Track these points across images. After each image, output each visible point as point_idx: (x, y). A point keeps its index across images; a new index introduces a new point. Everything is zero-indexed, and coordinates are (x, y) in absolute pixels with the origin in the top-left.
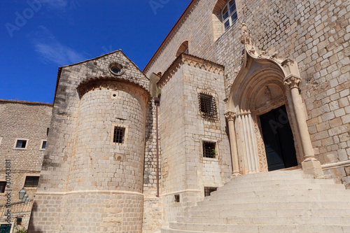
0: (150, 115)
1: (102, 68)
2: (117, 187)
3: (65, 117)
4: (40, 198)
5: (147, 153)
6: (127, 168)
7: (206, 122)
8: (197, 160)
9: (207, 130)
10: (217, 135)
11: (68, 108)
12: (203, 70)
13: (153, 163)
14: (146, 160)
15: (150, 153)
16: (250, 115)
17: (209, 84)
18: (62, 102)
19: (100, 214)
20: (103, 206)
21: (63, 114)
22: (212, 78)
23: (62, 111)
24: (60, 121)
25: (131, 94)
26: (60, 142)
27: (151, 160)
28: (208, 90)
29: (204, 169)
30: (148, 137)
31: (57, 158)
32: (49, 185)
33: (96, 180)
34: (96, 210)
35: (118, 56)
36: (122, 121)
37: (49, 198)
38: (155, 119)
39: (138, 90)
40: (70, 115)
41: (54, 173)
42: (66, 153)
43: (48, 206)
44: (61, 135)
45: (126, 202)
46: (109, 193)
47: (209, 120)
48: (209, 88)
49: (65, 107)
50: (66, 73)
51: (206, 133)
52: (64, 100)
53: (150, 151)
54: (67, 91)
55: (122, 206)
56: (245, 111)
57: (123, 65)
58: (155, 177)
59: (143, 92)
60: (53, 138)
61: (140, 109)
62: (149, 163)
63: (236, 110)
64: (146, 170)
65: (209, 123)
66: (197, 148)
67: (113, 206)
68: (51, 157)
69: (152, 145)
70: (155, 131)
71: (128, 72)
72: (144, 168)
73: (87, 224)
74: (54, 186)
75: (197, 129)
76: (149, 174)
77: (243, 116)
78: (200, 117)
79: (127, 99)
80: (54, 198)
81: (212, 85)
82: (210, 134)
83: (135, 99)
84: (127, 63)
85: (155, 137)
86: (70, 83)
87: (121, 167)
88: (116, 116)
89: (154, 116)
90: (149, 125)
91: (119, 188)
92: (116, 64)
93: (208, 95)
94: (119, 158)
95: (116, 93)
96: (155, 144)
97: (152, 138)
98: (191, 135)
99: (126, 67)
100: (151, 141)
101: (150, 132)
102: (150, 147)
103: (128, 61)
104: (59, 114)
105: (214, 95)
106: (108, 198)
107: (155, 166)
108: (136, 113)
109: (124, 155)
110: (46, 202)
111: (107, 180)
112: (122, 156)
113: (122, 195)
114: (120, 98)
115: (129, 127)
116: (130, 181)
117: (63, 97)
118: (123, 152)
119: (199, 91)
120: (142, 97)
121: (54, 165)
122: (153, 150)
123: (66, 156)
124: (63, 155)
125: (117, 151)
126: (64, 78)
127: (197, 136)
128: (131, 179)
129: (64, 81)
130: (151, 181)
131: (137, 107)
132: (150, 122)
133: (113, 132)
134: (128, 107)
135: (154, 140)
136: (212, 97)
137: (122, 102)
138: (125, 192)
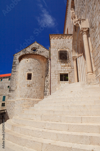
0: (48, 66)
1: (28, 51)
2: (28, 97)
3: (15, 73)
4: (9, 102)
5: (46, 83)
6: (33, 89)
7: (62, 64)
8: (56, 83)
9: (63, 68)
10: (69, 70)
11: (16, 69)
12: (62, 39)
13: (48, 87)
14: (45, 86)
15: (47, 83)
16: (83, 56)
17: (65, 45)
18: (14, 68)
19: (22, 108)
20: (23, 105)
21: (15, 72)
22: (67, 42)
23: (14, 71)
24: (14, 75)
25: (34, 59)
26: (14, 82)
27: (48, 85)
28: (64, 48)
29: (60, 87)
30: (47, 76)
31: (13, 88)
32: (11, 98)
33: (21, 95)
34: (21, 106)
35: (35, 44)
36: (30, 71)
37: (11, 102)
38: (50, 67)
39: (37, 56)
40: (17, 72)
41: (13, 93)
42: (16, 86)
43: (11, 105)
44: (15, 80)
45: (32, 103)
46: (25, 100)
47: (64, 63)
48: (65, 47)
49: (15, 69)
50: (15, 56)
51: (62, 70)
52: (15, 67)
53: (47, 81)
54: (16, 63)
55: (30, 105)
56: (81, 54)
57: (37, 47)
58: (49, 93)
59: (41, 57)
60: (12, 81)
61: (39, 64)
62: (47, 87)
63: (77, 55)
64: (45, 90)
65: (64, 64)
66: (57, 78)
67: (26, 105)
68: (12, 88)
69: (48, 79)
70: (50, 73)
71: (39, 50)
72: (45, 89)
73: (18, 111)
74: (13, 98)
75: (57, 68)
76: (47, 92)
77: (80, 57)
78: (59, 62)
79: (32, 61)
80: (13, 102)
81: (67, 45)
82: (64, 70)
83: (36, 60)
84: (39, 46)
85: (49, 75)
86: (17, 60)
87: (30, 89)
88: (28, 69)
89: (49, 66)
90: (47, 70)
91: (29, 98)
92: (34, 48)
93: (64, 51)
94: (29, 86)
95: (28, 60)
96: (50, 78)
97: (48, 76)
98: (54, 72)
99: (38, 48)
100: (48, 77)
101: (47, 73)
102: (47, 80)
103: (39, 45)
104: (14, 72)
105: (67, 50)
106: (24, 101)
107: (49, 88)
108: (37, 66)
109: (31, 84)
110: (10, 104)
111: (25, 95)
112: (30, 85)
113: (30, 101)
114: (29, 61)
115: (33, 73)
116: (34, 95)
117: (14, 65)
118: (31, 83)
119: (59, 50)
120: (41, 59)
121: (13, 91)
122: (48, 81)
123: (16, 87)
124: (15, 87)
125: (28, 83)
126: (15, 58)
127: (57, 72)
128: (35, 94)
129: (15, 59)
130: (47, 94)
131: (37, 64)
132: (47, 69)
133: (27, 76)
134: (33, 64)
135: (49, 77)
136: (67, 51)
137: (30, 63)
138: (31, 99)
